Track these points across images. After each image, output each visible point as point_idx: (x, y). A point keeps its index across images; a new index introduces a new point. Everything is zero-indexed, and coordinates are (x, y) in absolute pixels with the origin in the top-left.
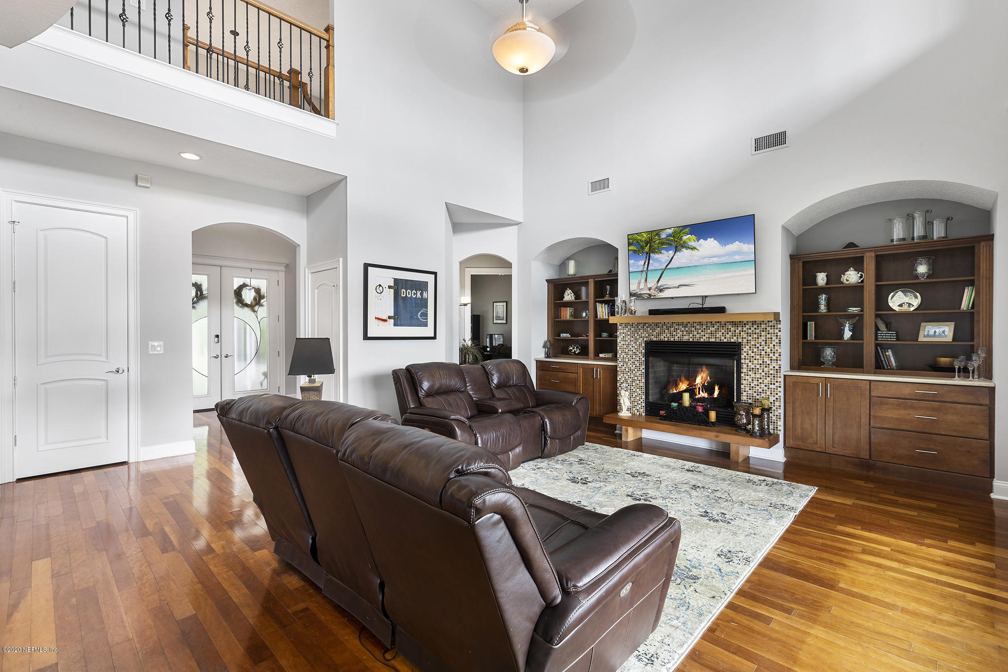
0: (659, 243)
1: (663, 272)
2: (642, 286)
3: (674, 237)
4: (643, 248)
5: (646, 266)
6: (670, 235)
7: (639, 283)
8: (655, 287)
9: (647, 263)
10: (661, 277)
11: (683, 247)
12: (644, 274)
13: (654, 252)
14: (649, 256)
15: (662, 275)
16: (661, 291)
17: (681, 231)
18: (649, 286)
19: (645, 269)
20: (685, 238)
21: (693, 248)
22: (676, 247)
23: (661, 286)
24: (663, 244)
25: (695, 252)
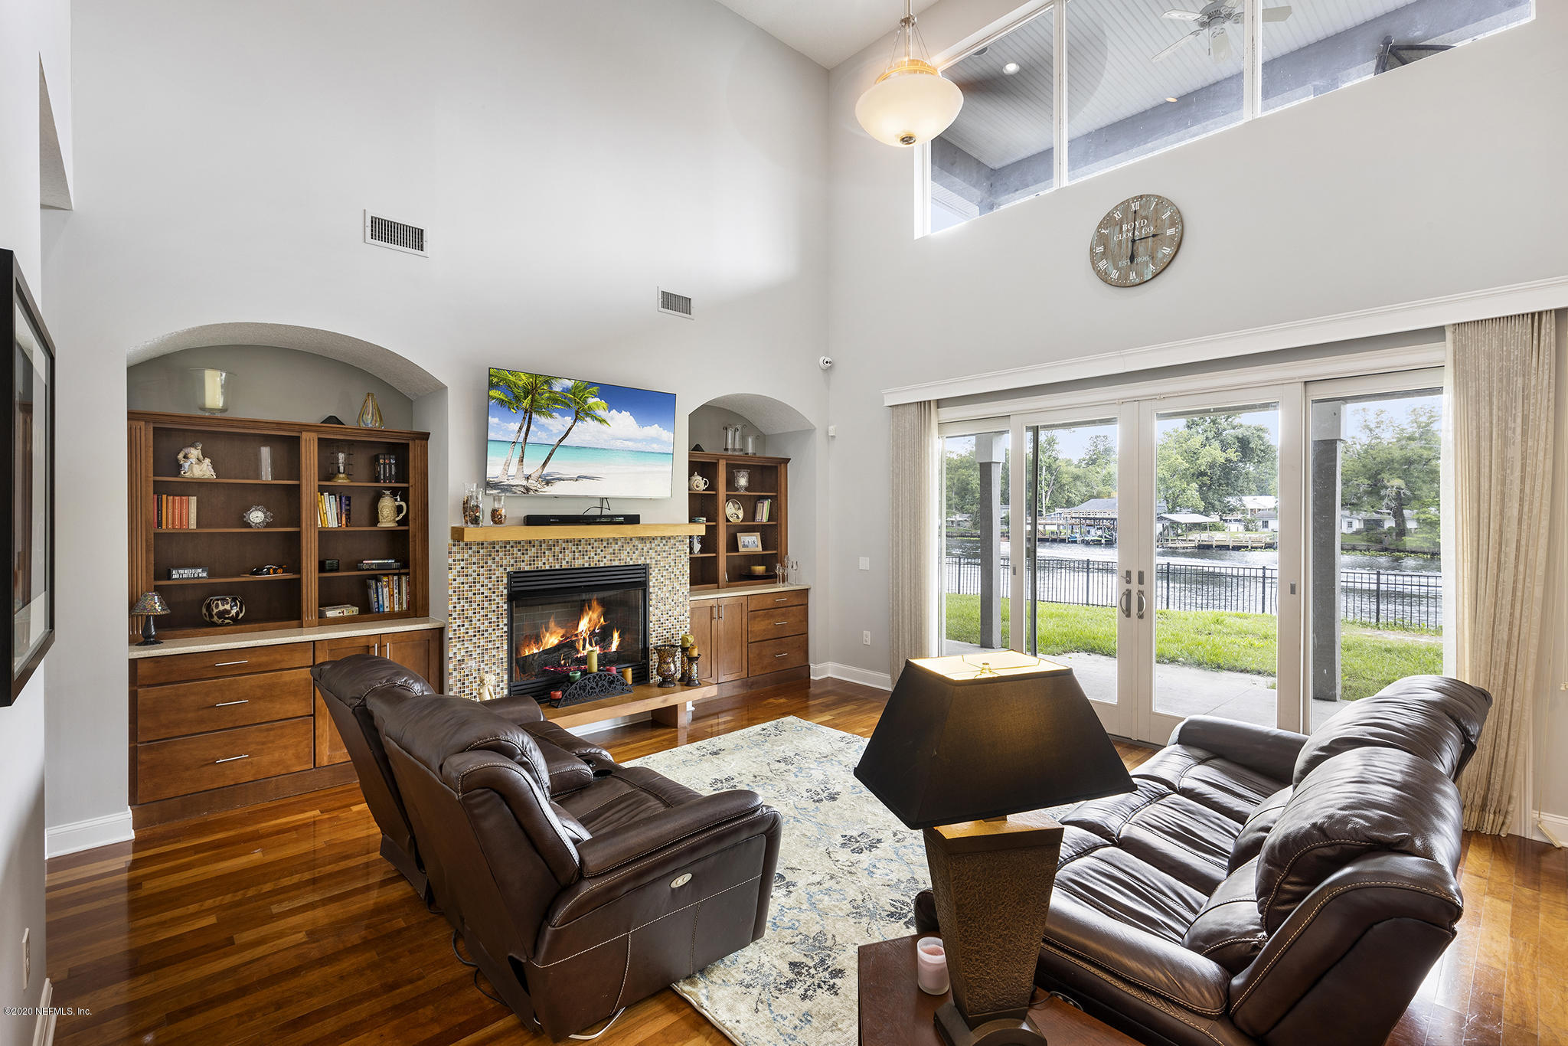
0: (549, 398)
1: (553, 451)
2: (513, 470)
3: (574, 394)
4: (518, 399)
5: (523, 434)
6: (567, 390)
7: (507, 464)
8: (537, 474)
9: (524, 429)
10: (549, 458)
11: (587, 415)
12: (518, 448)
13: (540, 413)
14: (530, 418)
15: (551, 454)
16: (548, 483)
17: (586, 388)
18: (527, 472)
19: (521, 439)
20: (592, 401)
21: (602, 421)
22: (577, 413)
23: (548, 475)
24: (556, 401)
25: (604, 427)
